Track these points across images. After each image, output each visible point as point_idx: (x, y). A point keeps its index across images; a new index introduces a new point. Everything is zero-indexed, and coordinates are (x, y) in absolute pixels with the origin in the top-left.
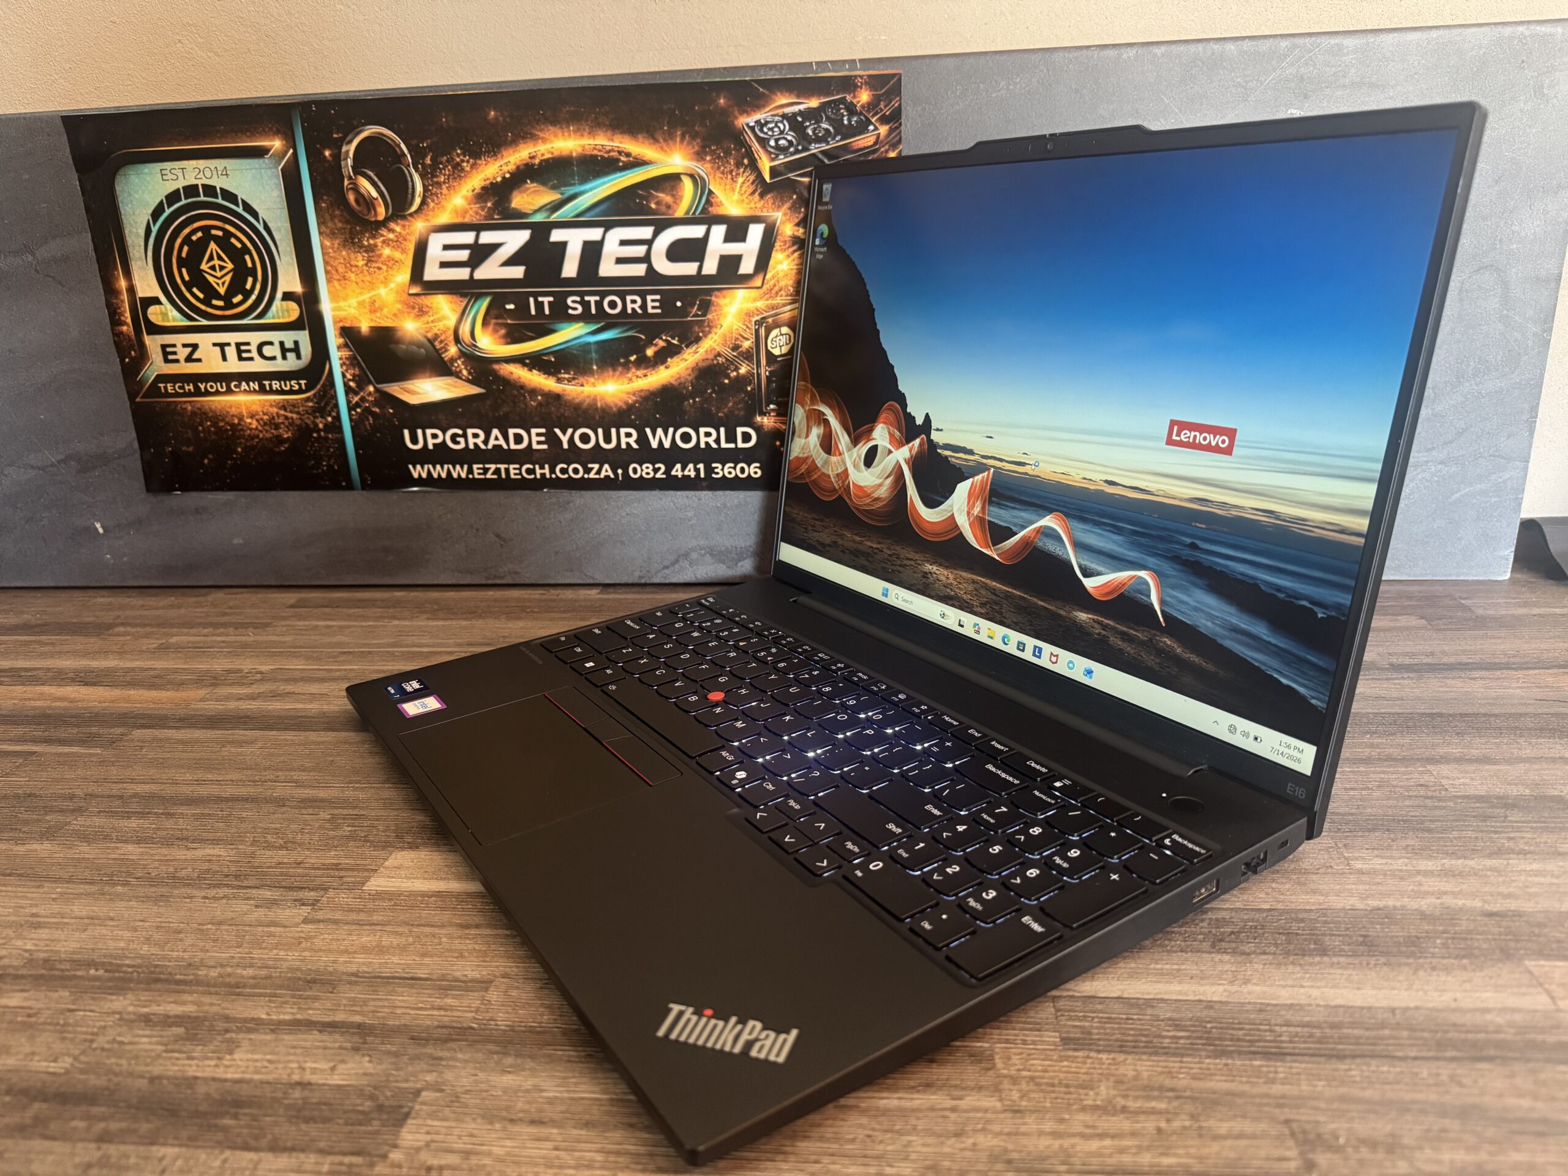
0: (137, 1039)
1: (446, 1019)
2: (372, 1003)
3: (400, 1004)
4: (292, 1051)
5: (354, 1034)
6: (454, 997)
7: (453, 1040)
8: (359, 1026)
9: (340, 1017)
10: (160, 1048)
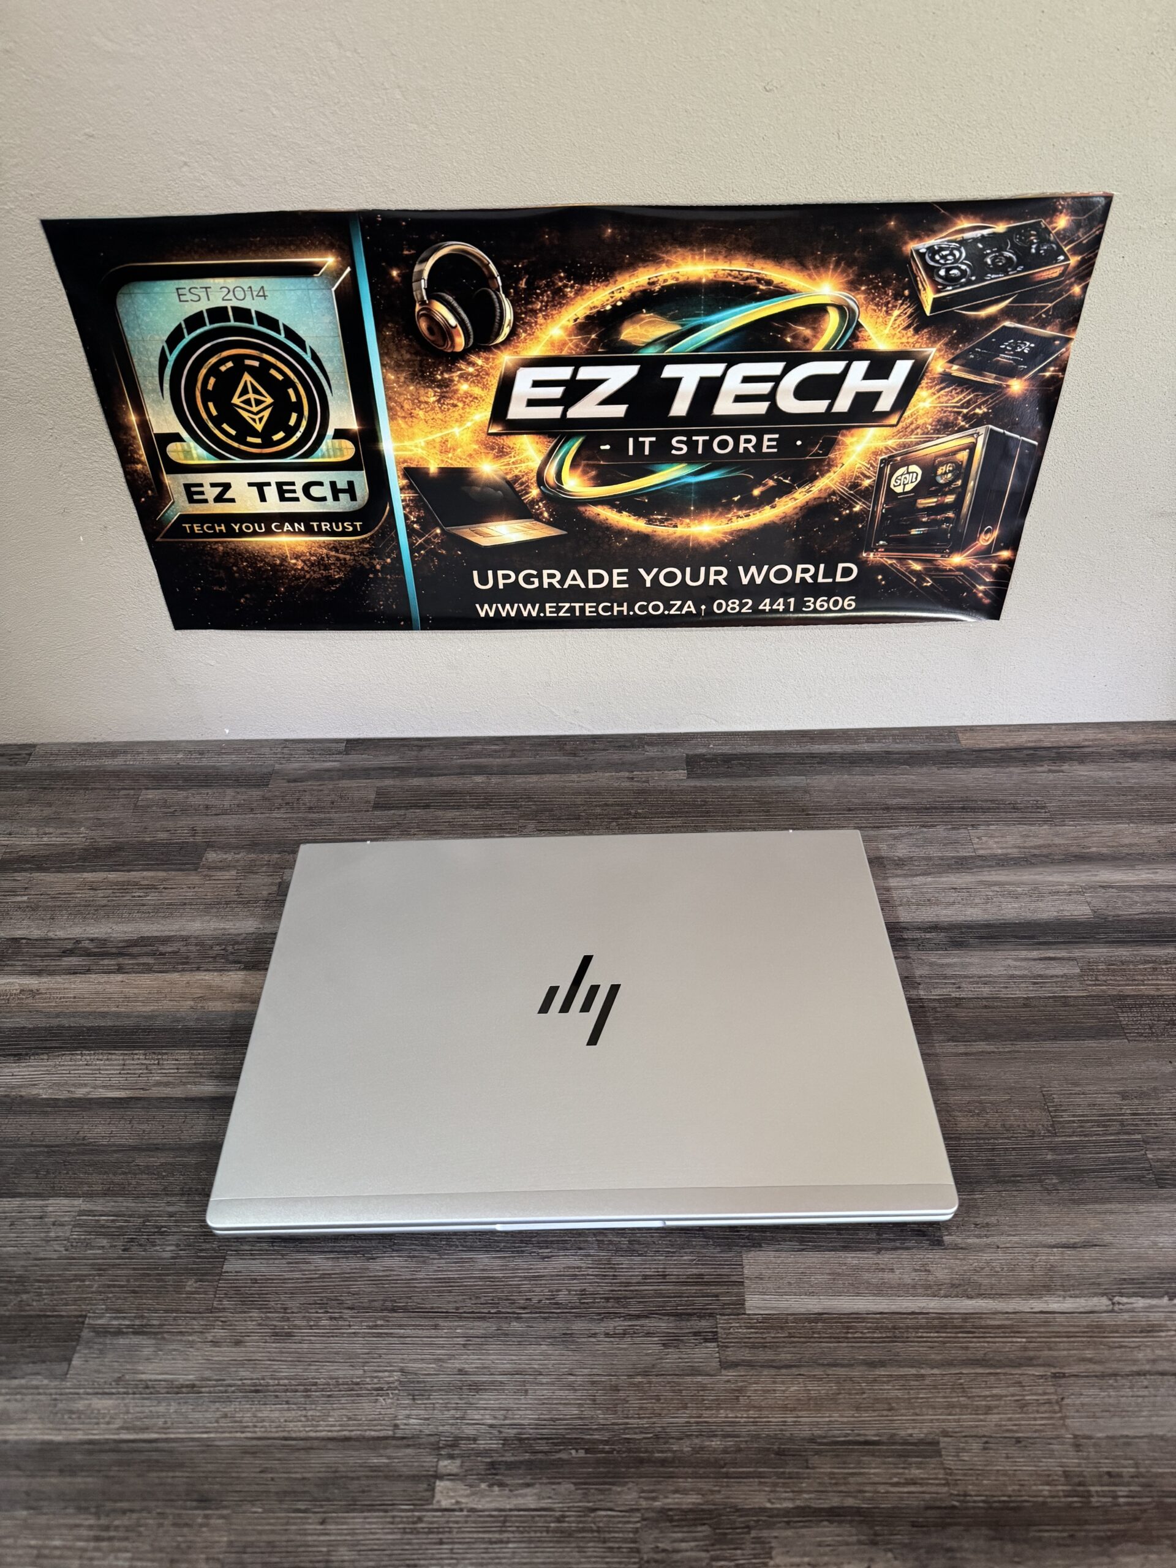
0: (676, 1545)
1: (927, 1496)
2: (851, 1480)
3: (877, 1480)
4: (822, 1549)
5: (861, 1522)
6: (919, 1466)
7: (951, 1524)
8: (858, 1511)
9: (835, 1501)
10: (703, 1554)
